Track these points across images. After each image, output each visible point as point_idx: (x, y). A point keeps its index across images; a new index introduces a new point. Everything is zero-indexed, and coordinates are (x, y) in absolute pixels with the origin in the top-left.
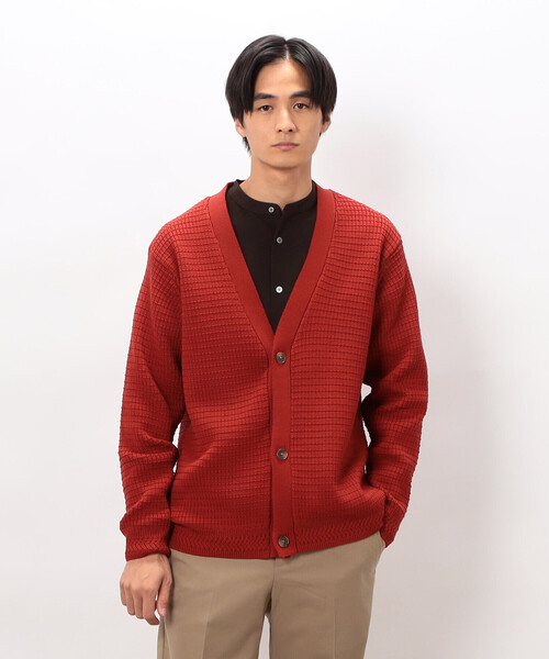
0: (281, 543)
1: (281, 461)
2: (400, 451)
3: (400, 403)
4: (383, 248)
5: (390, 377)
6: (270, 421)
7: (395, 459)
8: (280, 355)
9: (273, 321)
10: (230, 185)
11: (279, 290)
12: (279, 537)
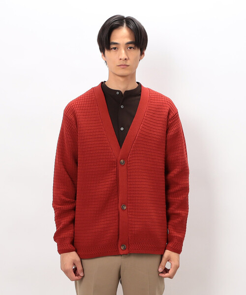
1: (123, 210)
8: (122, 161)
12: (122, 245)
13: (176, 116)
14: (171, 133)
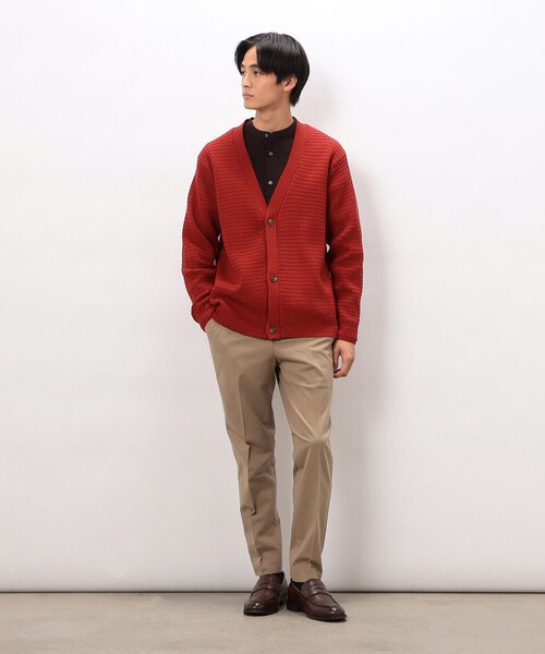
0: (271, 331)
1: (273, 282)
2: (351, 286)
3: (346, 255)
4: (332, 158)
5: (338, 238)
6: (266, 258)
7: (349, 291)
8: (270, 221)
9: (267, 199)
10: (247, 121)
11: (270, 183)
12: (271, 327)
13: (343, 162)
14: (336, 183)
